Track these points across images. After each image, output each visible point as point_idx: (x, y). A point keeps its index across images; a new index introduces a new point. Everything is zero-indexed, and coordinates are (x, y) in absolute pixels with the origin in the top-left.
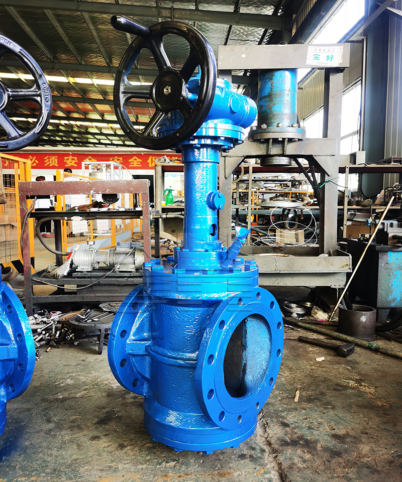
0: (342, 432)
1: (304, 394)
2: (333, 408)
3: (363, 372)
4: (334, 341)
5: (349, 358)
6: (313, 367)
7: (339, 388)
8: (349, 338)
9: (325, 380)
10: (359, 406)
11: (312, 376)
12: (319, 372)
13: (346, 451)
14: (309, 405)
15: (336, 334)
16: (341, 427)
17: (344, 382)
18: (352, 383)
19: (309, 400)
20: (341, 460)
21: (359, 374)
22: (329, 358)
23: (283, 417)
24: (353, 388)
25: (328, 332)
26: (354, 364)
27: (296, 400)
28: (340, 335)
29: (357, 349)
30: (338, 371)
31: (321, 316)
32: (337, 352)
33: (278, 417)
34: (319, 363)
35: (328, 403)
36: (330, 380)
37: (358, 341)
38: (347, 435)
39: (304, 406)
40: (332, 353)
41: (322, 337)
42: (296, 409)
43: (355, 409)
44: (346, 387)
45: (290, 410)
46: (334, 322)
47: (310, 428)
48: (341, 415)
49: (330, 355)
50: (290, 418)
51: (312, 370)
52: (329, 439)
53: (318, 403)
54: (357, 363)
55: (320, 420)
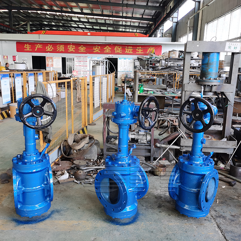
0: (233, 214)
1: (220, 200)
2: (230, 206)
3: (239, 193)
4: (228, 179)
5: (234, 187)
6: (221, 190)
7: (231, 199)
8: (234, 178)
9: (226, 196)
10: (239, 206)
11: (221, 194)
12: (224, 192)
13: (235, 220)
14: (222, 205)
15: (229, 176)
16: (233, 213)
17: (233, 197)
18: (236, 197)
19: (222, 203)
20: (234, 222)
21: (238, 194)
22: (227, 186)
23: (214, 208)
24: (236, 199)
25: (226, 174)
26: (236, 189)
27: (218, 203)
28: (231, 176)
29: (237, 183)
30: (230, 192)
31: (222, 166)
32: (230, 184)
33: (213, 208)
34: (224, 188)
35: (228, 204)
36: (228, 196)
37: (237, 179)
38: (235, 215)
39: (221, 205)
40: (228, 184)
41: (223, 177)
42: (218, 206)
43: (237, 207)
44: (234, 199)
45: (216, 206)
46: (227, 169)
47: (223, 212)
48: (233, 209)
49: (227, 185)
50: (217, 209)
51: (221, 191)
52: (230, 216)
53: (225, 204)
54: (237, 189)
55: (226, 210)
